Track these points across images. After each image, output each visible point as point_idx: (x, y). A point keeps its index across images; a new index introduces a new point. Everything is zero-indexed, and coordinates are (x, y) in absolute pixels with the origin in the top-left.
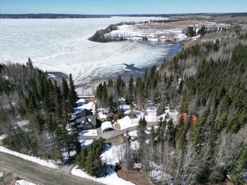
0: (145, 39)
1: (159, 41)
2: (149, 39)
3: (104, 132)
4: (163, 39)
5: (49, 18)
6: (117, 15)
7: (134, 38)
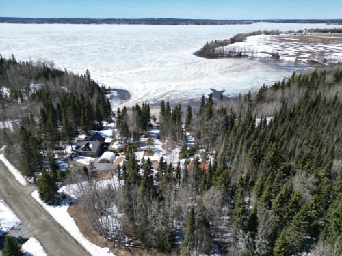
0: (276, 57)
1: (296, 61)
2: (281, 57)
3: (100, 162)
4: (304, 58)
5: (169, 24)
6: (264, 21)
7: (259, 55)
